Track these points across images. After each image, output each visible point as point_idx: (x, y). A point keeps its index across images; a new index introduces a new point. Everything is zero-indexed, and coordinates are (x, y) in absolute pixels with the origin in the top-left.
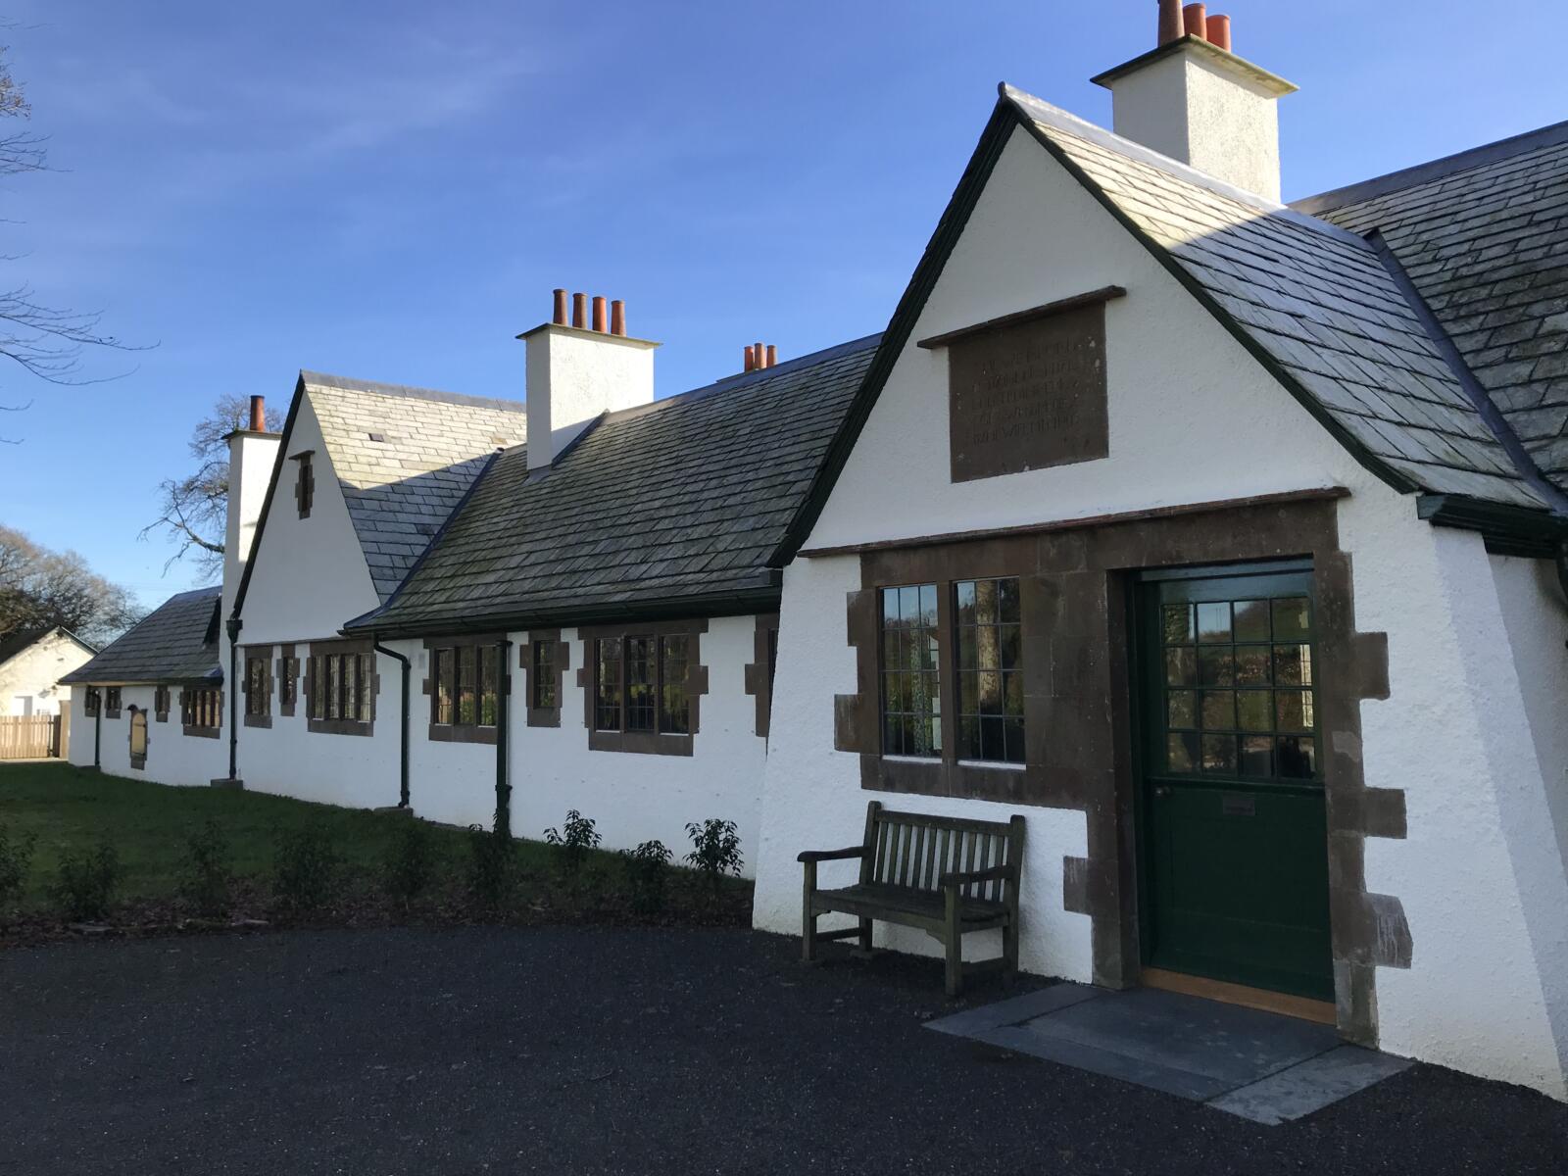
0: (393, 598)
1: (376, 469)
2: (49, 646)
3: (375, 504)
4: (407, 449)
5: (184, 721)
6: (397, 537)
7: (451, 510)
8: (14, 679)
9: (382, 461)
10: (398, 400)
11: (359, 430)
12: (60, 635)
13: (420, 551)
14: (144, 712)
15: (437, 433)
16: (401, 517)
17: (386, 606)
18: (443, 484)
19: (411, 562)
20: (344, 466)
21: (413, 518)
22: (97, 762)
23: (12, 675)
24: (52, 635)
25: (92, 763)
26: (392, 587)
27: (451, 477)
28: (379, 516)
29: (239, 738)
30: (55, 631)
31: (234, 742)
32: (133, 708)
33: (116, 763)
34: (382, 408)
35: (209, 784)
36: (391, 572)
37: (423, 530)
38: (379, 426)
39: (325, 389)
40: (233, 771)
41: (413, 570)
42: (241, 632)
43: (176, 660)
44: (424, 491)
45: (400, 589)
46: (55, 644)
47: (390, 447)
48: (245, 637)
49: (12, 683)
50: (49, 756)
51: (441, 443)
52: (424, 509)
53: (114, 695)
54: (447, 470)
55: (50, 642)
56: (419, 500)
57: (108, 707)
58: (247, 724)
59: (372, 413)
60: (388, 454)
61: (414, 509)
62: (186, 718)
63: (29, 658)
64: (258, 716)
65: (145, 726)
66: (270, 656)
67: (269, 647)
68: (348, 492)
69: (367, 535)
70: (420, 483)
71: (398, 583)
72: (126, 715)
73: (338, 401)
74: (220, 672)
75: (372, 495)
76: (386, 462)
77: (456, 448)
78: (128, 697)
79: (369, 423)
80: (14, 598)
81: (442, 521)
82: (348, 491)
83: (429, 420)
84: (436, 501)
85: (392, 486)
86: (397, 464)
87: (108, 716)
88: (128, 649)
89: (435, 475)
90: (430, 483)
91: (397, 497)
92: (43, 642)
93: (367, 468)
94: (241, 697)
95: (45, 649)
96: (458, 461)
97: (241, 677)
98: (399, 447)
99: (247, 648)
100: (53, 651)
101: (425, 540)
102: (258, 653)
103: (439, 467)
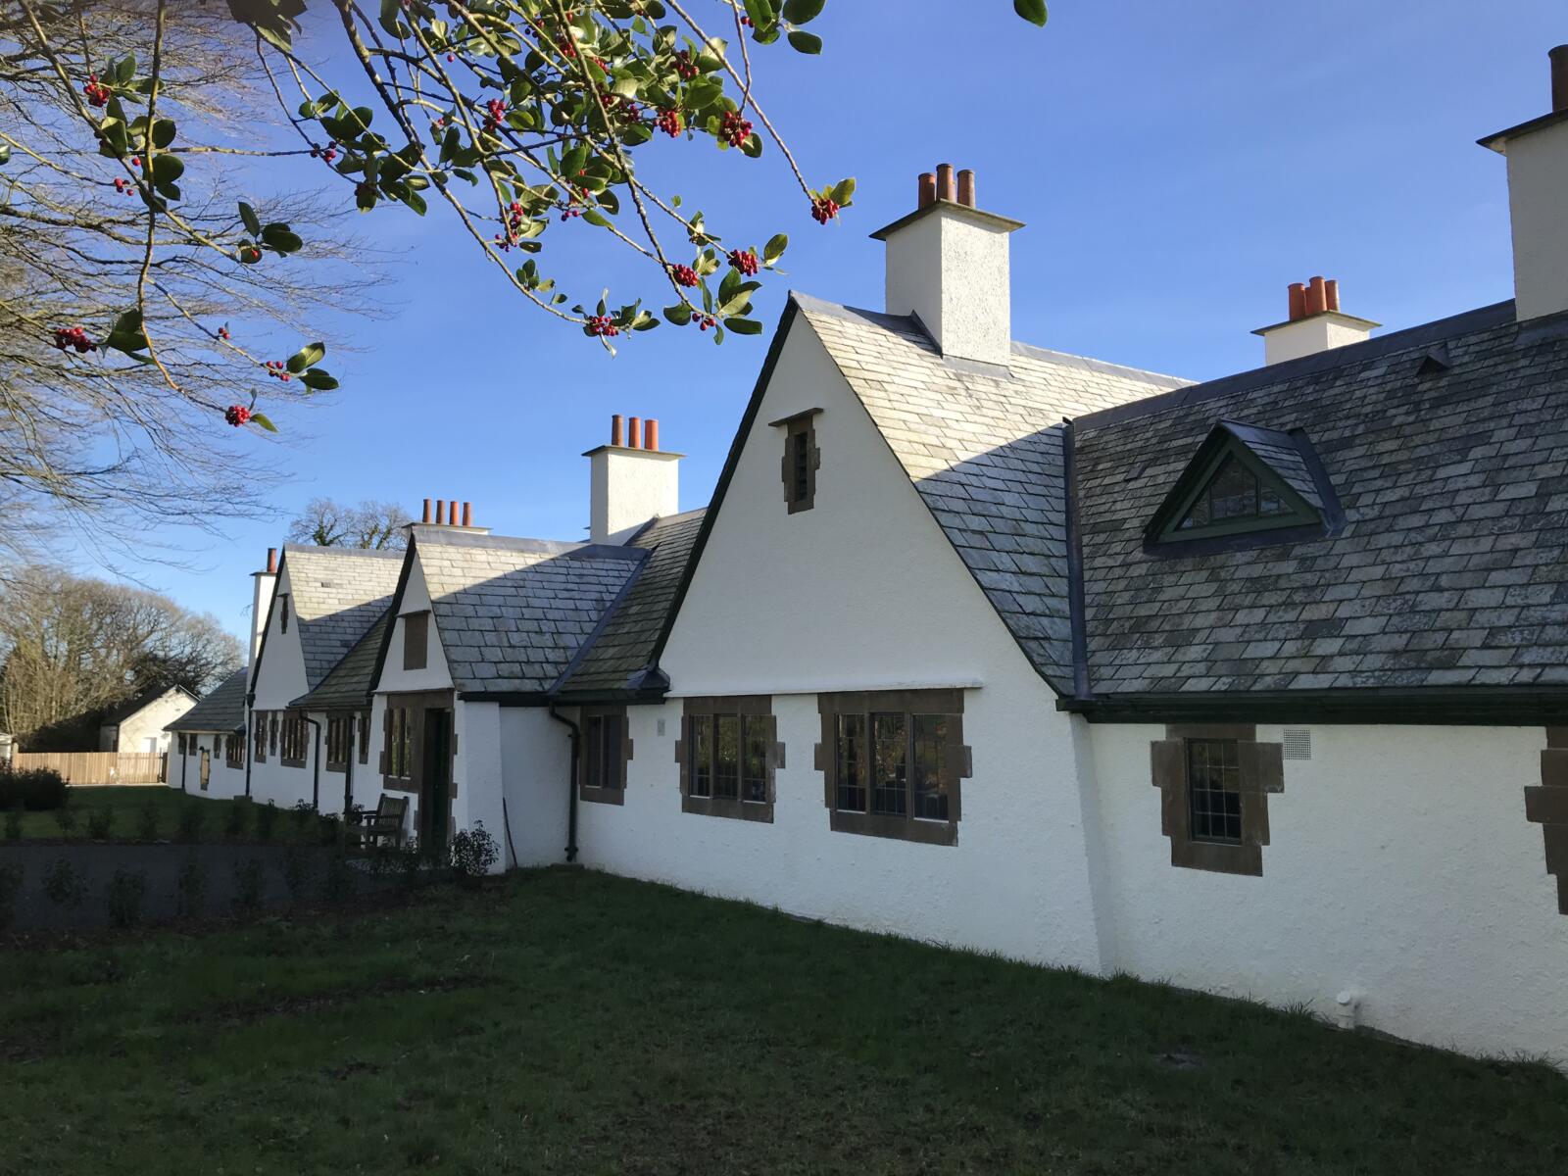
0: (317, 687)
1: (322, 606)
2: (169, 700)
3: (317, 629)
4: (344, 591)
5: (227, 758)
6: (327, 649)
7: (366, 631)
8: (143, 725)
9: (327, 600)
10: (345, 558)
11: (316, 580)
12: (178, 691)
13: (340, 657)
14: (208, 751)
15: (366, 579)
16: (333, 636)
17: (311, 692)
18: (365, 614)
19: (333, 665)
20: (302, 605)
21: (340, 637)
22: (183, 785)
23: (143, 721)
24: (172, 691)
25: (180, 786)
26: (318, 680)
27: (370, 608)
28: (319, 636)
29: (251, 768)
30: (174, 688)
31: (249, 772)
32: (202, 748)
33: (193, 788)
34: (333, 564)
35: (232, 798)
36: (319, 671)
37: (345, 643)
38: (329, 577)
39: (298, 555)
40: (248, 791)
41: (333, 670)
42: (255, 702)
43: (227, 717)
44: (351, 619)
45: (322, 682)
46: (174, 698)
47: (334, 590)
48: (257, 706)
49: (142, 727)
50: (158, 782)
51: (368, 586)
52: (348, 630)
53: (194, 738)
54: (369, 604)
55: (170, 696)
56: (347, 624)
57: (191, 748)
58: (256, 760)
59: (326, 569)
60: (332, 596)
61: (342, 630)
62: (229, 757)
63: (155, 709)
64: (261, 759)
65: (208, 761)
66: (266, 717)
67: (267, 711)
68: (301, 622)
69: (308, 649)
70: (350, 613)
71: (322, 678)
72: (199, 752)
73: (305, 562)
74: (244, 726)
75: (316, 623)
76: (330, 601)
77: (379, 589)
78: (201, 742)
79: (322, 575)
80: (151, 660)
81: (358, 638)
82: (300, 620)
83: (364, 571)
84: (358, 625)
85: (330, 616)
86: (336, 602)
87: (190, 754)
88: (207, 706)
89: (360, 608)
90: (355, 613)
91: (332, 624)
92: (165, 696)
93: (316, 605)
94: (253, 743)
95: (167, 701)
96: (377, 598)
97: (254, 731)
98: (340, 591)
99: (258, 712)
100: (172, 703)
101: (345, 650)
102: (262, 714)
103: (363, 603)
